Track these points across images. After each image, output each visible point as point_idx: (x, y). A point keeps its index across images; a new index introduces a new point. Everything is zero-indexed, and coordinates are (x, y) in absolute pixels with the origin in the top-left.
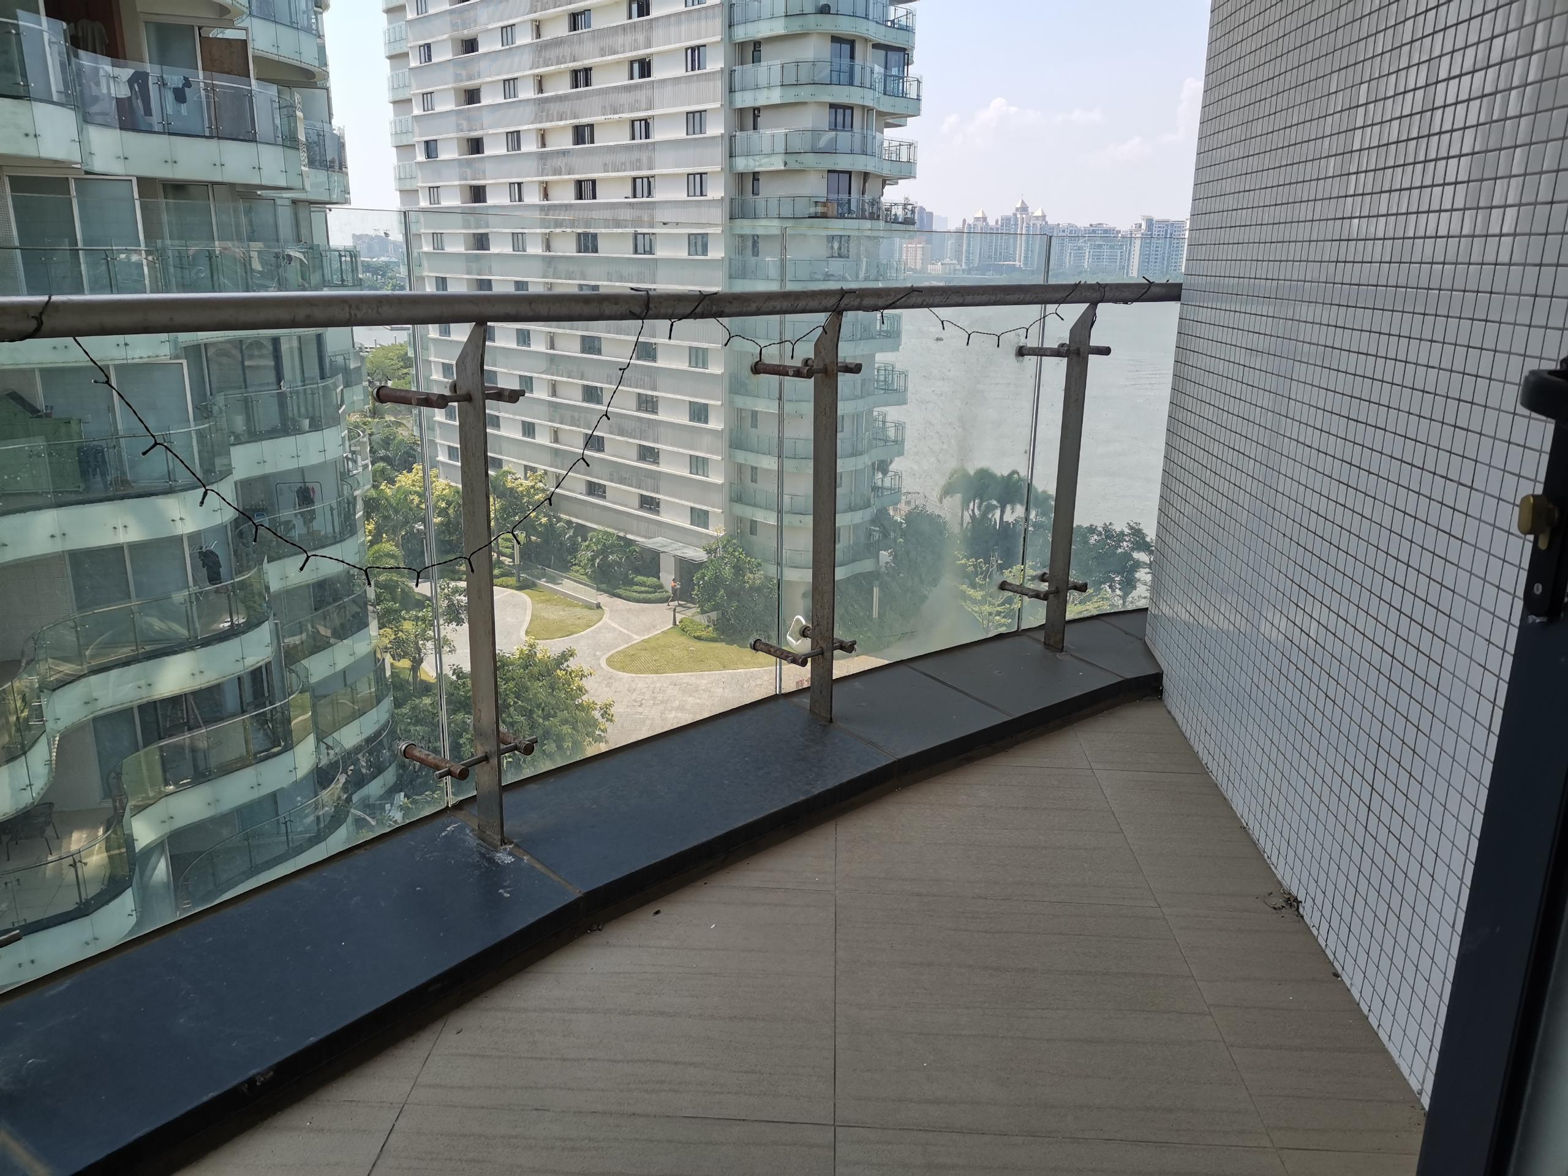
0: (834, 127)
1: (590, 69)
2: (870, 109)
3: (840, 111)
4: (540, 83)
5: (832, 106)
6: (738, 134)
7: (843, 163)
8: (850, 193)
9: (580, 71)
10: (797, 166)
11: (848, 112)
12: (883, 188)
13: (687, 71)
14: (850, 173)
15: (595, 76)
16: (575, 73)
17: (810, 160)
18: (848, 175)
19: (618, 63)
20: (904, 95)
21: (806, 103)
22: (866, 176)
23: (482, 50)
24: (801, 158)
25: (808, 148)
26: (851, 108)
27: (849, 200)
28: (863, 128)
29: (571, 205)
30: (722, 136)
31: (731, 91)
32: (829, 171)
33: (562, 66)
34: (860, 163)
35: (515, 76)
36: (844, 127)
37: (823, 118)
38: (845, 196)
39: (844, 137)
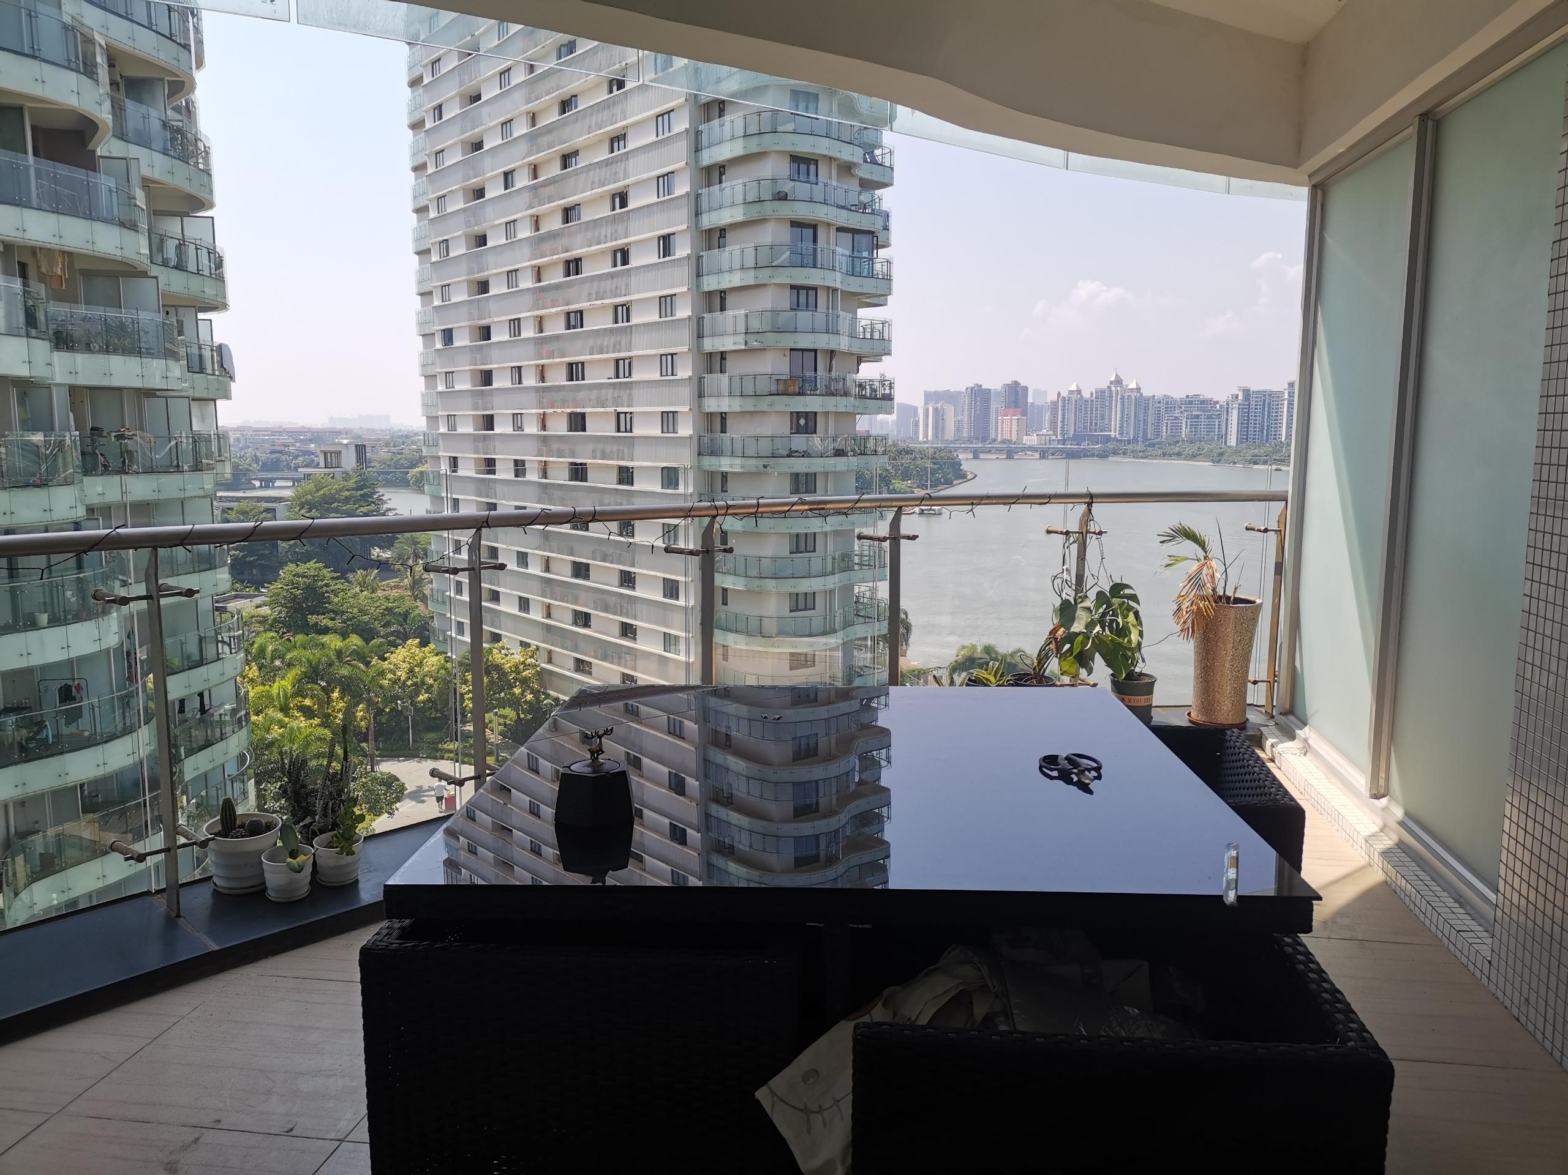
0: (796, 307)
1: (580, 259)
2: (835, 290)
3: (803, 293)
4: (538, 273)
5: (793, 287)
6: (705, 315)
7: (805, 341)
8: (816, 370)
9: (572, 261)
10: (757, 346)
11: (812, 292)
12: (858, 365)
13: (659, 257)
14: (815, 351)
15: (585, 265)
16: (568, 262)
17: (770, 339)
18: (813, 353)
19: (602, 252)
20: (872, 275)
21: (765, 285)
22: (832, 353)
23: (490, 244)
24: (761, 337)
25: (769, 328)
26: (815, 289)
27: (816, 377)
28: (828, 308)
29: (564, 386)
30: (689, 318)
31: (699, 275)
32: (791, 350)
33: (555, 257)
34: (822, 342)
35: (516, 267)
36: (807, 306)
37: (785, 300)
38: (812, 374)
39: (804, 316)
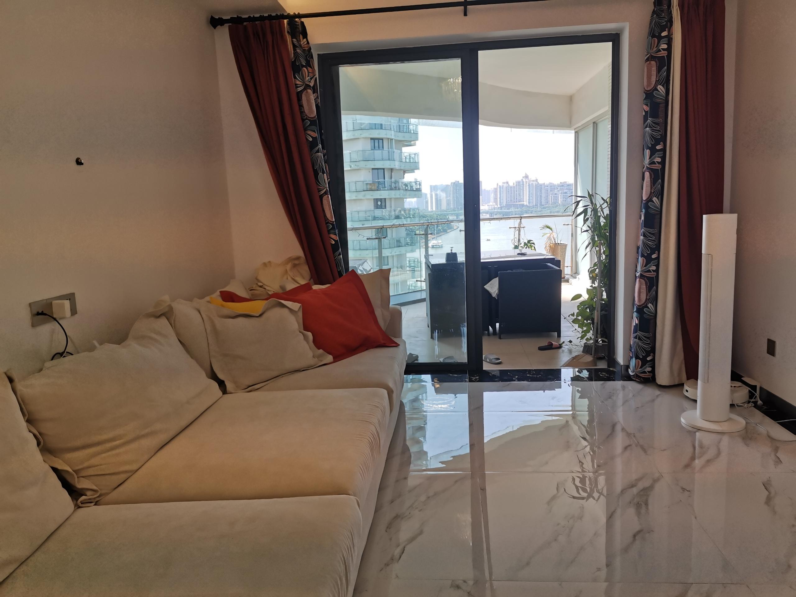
0: (374, 148)
2: (392, 139)
3: (376, 141)
5: (372, 139)
7: (379, 165)
8: (384, 178)
10: (356, 168)
11: (381, 141)
12: (404, 174)
14: (384, 169)
17: (362, 164)
18: (383, 170)
20: (409, 132)
21: (358, 138)
22: (392, 170)
24: (357, 163)
25: (361, 159)
26: (382, 139)
27: (384, 182)
28: (389, 148)
32: (372, 169)
34: (387, 165)
36: (379, 148)
37: (368, 145)
38: (383, 180)
39: (378, 153)
